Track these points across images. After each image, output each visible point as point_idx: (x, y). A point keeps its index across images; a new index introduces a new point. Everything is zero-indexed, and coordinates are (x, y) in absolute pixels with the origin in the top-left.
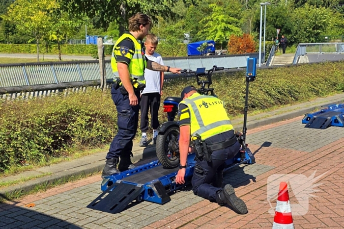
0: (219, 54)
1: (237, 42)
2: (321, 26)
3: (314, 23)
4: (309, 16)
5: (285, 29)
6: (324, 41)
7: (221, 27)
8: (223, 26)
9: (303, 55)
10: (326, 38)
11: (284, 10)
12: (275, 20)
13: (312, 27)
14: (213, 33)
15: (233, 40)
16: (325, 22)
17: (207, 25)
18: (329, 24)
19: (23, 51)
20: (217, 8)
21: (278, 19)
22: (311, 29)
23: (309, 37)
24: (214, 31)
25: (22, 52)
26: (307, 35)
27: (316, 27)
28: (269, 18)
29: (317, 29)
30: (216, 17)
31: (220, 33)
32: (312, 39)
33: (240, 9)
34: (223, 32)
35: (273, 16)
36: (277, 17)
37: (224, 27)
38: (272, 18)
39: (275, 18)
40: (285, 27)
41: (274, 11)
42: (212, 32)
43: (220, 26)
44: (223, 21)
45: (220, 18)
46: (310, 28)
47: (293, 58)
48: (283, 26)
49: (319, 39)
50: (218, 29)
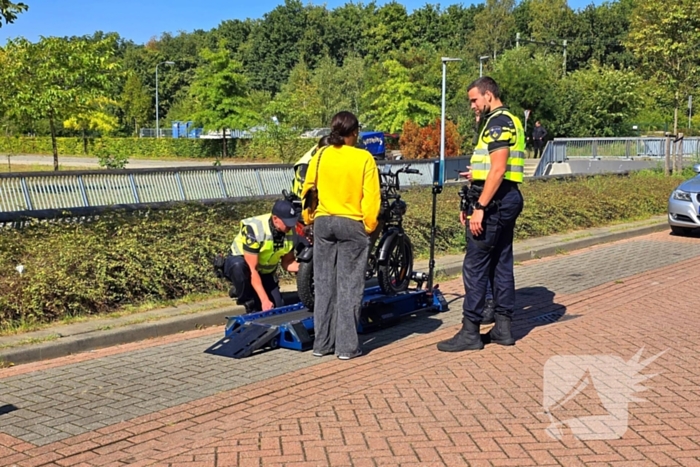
0: (398, 158)
1: (416, 135)
2: (625, 105)
3: (610, 99)
4: (600, 85)
5: (542, 109)
6: (632, 133)
7: (403, 106)
8: (406, 103)
9: (560, 162)
10: (635, 127)
11: (540, 73)
12: (521, 92)
13: (607, 106)
14: (387, 118)
15: (409, 130)
16: (631, 98)
17: (376, 101)
18: (640, 100)
19: (43, 149)
20: (397, 69)
21: (527, 91)
22: (606, 111)
23: (600, 126)
24: (390, 114)
25: (41, 152)
26: (598, 121)
27: (615, 107)
28: (510, 87)
29: (616, 111)
30: (393, 87)
31: (400, 117)
32: (606, 129)
33: (456, 71)
34: (408, 115)
35: (518, 85)
36: (526, 87)
37: (409, 105)
38: (516, 89)
39: (521, 89)
40: (541, 106)
41: (519, 76)
42: (386, 116)
43: (401, 103)
44: (406, 93)
45: (403, 87)
46: (602, 109)
47: (536, 167)
48: (538, 103)
49: (621, 129)
50: (398, 109)
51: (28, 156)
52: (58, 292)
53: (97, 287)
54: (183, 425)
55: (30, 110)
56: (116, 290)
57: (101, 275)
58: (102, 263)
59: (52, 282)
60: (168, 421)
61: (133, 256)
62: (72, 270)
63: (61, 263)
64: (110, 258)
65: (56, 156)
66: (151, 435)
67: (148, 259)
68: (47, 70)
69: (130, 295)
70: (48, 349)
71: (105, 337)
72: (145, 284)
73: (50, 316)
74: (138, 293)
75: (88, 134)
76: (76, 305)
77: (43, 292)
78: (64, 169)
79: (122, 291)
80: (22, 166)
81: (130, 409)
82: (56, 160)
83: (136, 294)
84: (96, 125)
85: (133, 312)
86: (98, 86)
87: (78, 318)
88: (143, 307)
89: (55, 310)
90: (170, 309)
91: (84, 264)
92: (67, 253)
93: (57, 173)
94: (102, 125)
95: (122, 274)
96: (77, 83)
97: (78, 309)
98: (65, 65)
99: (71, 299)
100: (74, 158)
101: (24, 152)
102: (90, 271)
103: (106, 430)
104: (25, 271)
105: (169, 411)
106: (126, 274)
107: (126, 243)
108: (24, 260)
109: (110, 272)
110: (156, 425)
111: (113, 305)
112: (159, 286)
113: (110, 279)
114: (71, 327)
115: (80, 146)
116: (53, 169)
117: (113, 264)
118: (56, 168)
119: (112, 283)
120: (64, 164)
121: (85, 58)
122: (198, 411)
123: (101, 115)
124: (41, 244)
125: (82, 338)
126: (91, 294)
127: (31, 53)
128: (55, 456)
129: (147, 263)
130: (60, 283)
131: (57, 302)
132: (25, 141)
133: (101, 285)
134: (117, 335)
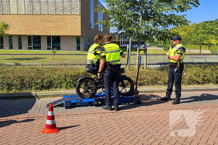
51: (195, 50)
52: (192, 79)
53: (200, 79)
54: (212, 108)
55: (196, 40)
56: (204, 80)
57: (201, 77)
58: (202, 74)
59: (190, 77)
60: (209, 106)
61: (209, 73)
62: (195, 75)
63: (193, 73)
64: (204, 73)
65: (200, 50)
66: (204, 108)
67: (213, 74)
68: (201, 30)
69: (207, 82)
70: (188, 90)
71: (200, 89)
72: (211, 80)
73: (189, 84)
74: (209, 82)
75: (210, 45)
76: (195, 82)
77: (188, 79)
78: (202, 53)
79: (206, 81)
80: (193, 52)
81: (201, 103)
82: (200, 51)
83: (209, 81)
84: (212, 43)
85: (208, 85)
86: (213, 33)
87: (195, 85)
88: (210, 85)
89: (191, 83)
90: (216, 86)
91: (198, 74)
92: (195, 71)
93: (200, 54)
94: (213, 42)
95: (206, 77)
96: (208, 33)
97: (196, 83)
98: (205, 29)
99: (194, 81)
100: (206, 50)
101: (194, 49)
102: (199, 76)
103: (196, 106)
104: (185, 74)
105: (209, 105)
106: (207, 77)
107: (208, 71)
108: (186, 72)
109: (203, 76)
110: (206, 107)
111: (203, 83)
112: (214, 81)
113: (203, 78)
114: (193, 86)
115: (208, 48)
116: (199, 53)
117: (204, 75)
118: (200, 53)
119: (203, 79)
120: (202, 52)
121: (210, 27)
122: (216, 106)
123: (214, 40)
124: (190, 69)
125: (195, 89)
126: (199, 80)
127: (197, 26)
128: (185, 108)
129: (212, 75)
130: (192, 77)
131: (191, 81)
132: (194, 46)
133: (201, 79)
134: (203, 89)
